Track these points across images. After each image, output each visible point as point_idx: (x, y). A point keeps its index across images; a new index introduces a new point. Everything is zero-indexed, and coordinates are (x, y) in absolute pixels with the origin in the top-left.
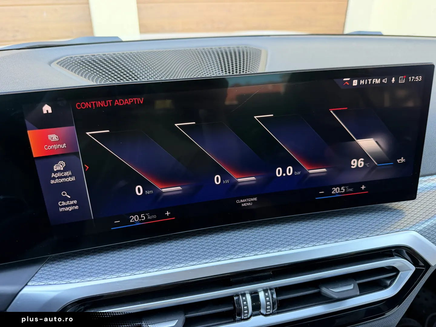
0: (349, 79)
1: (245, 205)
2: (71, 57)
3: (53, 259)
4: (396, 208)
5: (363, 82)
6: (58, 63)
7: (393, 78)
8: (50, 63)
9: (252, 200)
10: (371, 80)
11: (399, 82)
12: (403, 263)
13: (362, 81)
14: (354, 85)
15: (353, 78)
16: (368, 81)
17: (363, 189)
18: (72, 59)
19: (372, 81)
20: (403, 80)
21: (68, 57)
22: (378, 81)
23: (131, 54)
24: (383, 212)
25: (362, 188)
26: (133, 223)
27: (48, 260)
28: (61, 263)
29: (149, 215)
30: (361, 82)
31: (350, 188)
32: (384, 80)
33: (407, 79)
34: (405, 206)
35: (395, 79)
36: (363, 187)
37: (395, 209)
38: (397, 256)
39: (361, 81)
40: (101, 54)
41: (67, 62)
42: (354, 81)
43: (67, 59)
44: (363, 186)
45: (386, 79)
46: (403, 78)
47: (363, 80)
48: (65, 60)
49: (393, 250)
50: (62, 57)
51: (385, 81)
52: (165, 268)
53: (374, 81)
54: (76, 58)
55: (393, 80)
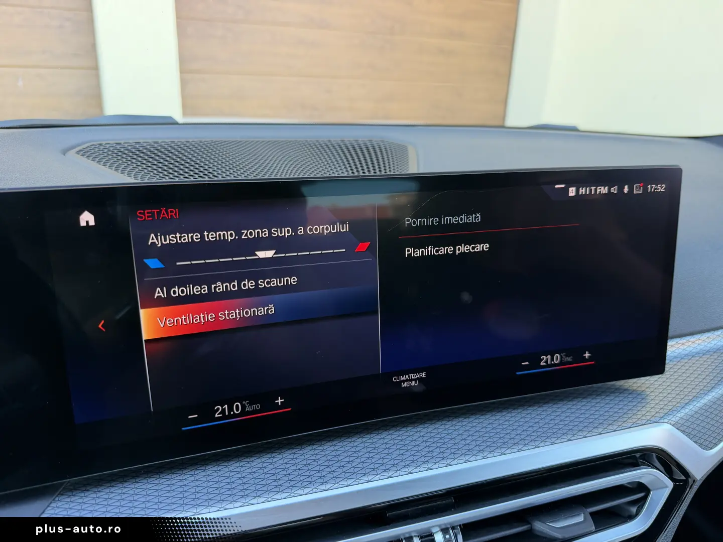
0: (563, 186)
1: (406, 384)
2: (101, 144)
3: (72, 487)
4: (635, 388)
5: (584, 190)
6: (78, 152)
7: (626, 187)
8: (65, 152)
9: (418, 376)
10: (595, 188)
11: (634, 193)
12: (654, 476)
13: (582, 189)
14: (570, 194)
15: (569, 184)
16: (591, 190)
17: (587, 357)
18: (102, 147)
19: (596, 190)
20: (640, 189)
21: (95, 143)
22: (604, 190)
23: (201, 144)
24: (617, 394)
25: (585, 357)
26: (219, 419)
27: (64, 488)
28: (87, 494)
29: (247, 403)
30: (581, 191)
31: (568, 357)
32: (613, 188)
33: (645, 189)
34: (648, 386)
35: (629, 188)
36: (587, 355)
37: (634, 390)
38: (644, 464)
39: (580, 189)
40: (150, 141)
41: (93, 151)
42: (571, 189)
43: (93, 147)
44: (587, 352)
45: (616, 187)
46: (640, 187)
47: (584, 189)
48: (89, 148)
49: (638, 455)
50: (84, 143)
51: (614, 190)
52: (278, 496)
53: (598, 190)
54: (108, 146)
55: (626, 189)
